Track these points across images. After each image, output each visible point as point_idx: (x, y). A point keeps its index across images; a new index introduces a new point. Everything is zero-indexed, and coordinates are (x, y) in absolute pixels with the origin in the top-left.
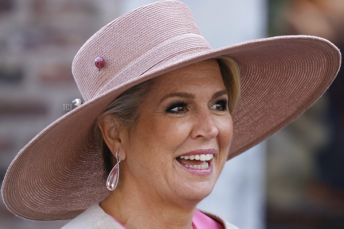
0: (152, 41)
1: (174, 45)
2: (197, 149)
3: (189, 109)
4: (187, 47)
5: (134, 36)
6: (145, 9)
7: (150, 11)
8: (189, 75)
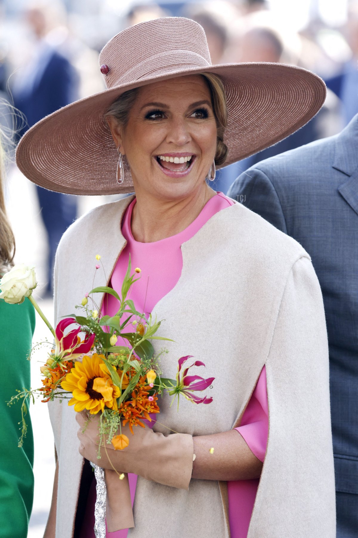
0: (143, 55)
1: (158, 61)
2: (170, 152)
3: (168, 117)
4: (169, 63)
5: (130, 49)
6: (144, 25)
7: (147, 27)
8: (167, 87)
